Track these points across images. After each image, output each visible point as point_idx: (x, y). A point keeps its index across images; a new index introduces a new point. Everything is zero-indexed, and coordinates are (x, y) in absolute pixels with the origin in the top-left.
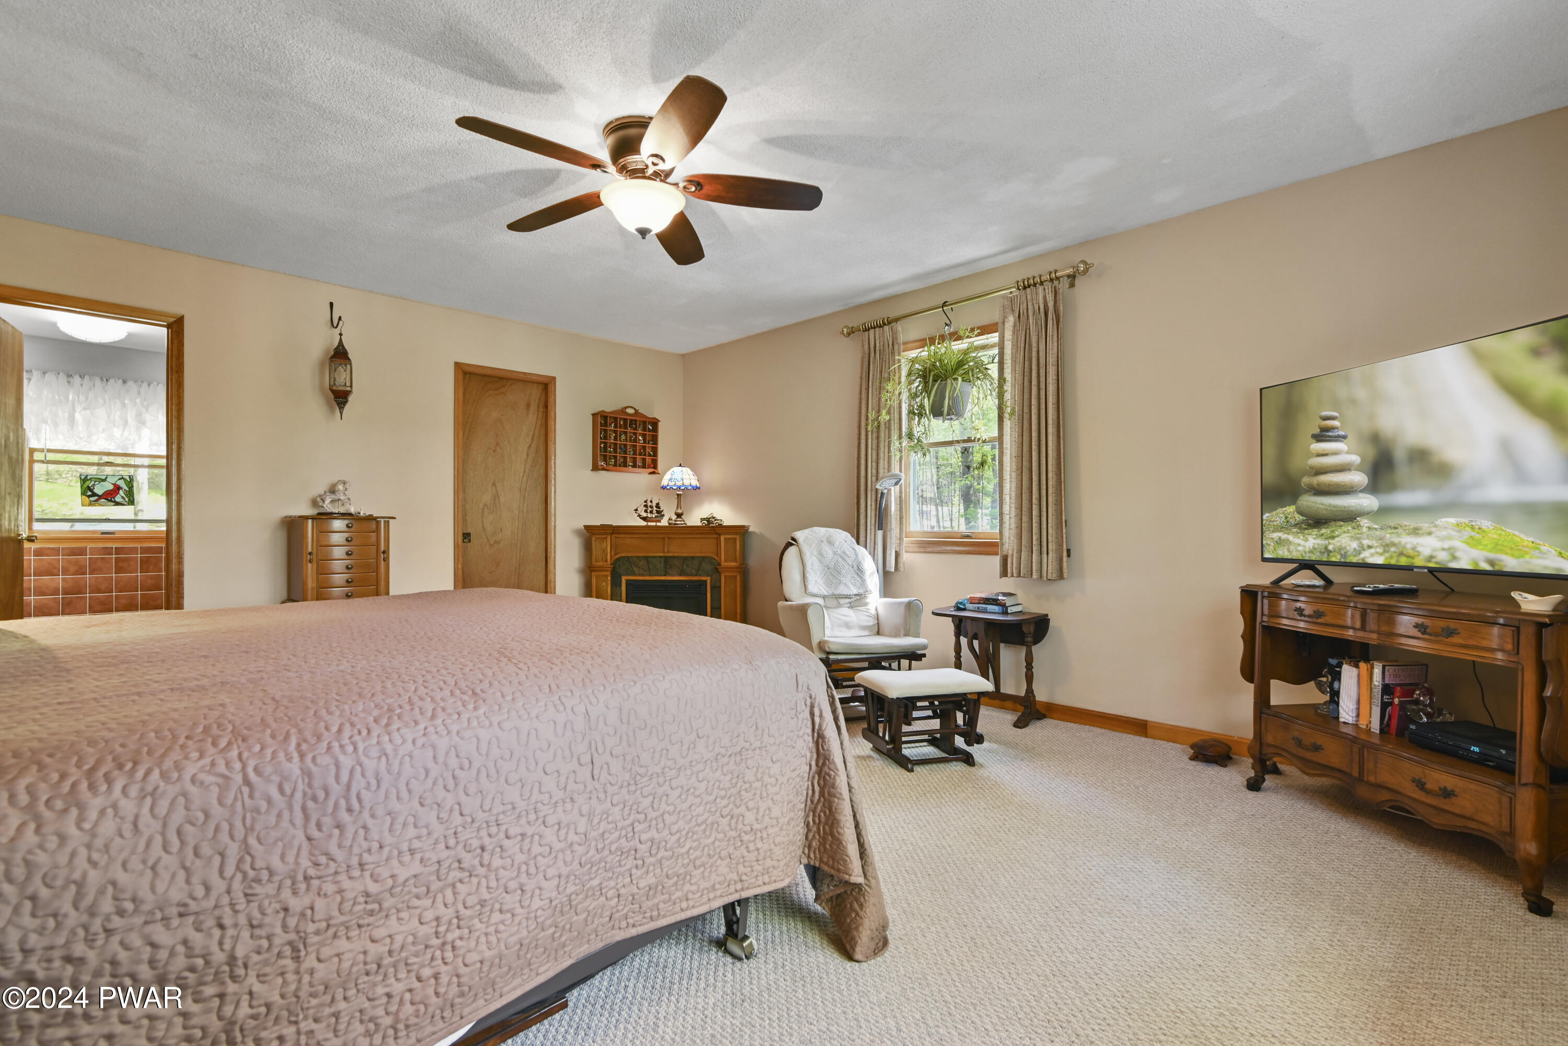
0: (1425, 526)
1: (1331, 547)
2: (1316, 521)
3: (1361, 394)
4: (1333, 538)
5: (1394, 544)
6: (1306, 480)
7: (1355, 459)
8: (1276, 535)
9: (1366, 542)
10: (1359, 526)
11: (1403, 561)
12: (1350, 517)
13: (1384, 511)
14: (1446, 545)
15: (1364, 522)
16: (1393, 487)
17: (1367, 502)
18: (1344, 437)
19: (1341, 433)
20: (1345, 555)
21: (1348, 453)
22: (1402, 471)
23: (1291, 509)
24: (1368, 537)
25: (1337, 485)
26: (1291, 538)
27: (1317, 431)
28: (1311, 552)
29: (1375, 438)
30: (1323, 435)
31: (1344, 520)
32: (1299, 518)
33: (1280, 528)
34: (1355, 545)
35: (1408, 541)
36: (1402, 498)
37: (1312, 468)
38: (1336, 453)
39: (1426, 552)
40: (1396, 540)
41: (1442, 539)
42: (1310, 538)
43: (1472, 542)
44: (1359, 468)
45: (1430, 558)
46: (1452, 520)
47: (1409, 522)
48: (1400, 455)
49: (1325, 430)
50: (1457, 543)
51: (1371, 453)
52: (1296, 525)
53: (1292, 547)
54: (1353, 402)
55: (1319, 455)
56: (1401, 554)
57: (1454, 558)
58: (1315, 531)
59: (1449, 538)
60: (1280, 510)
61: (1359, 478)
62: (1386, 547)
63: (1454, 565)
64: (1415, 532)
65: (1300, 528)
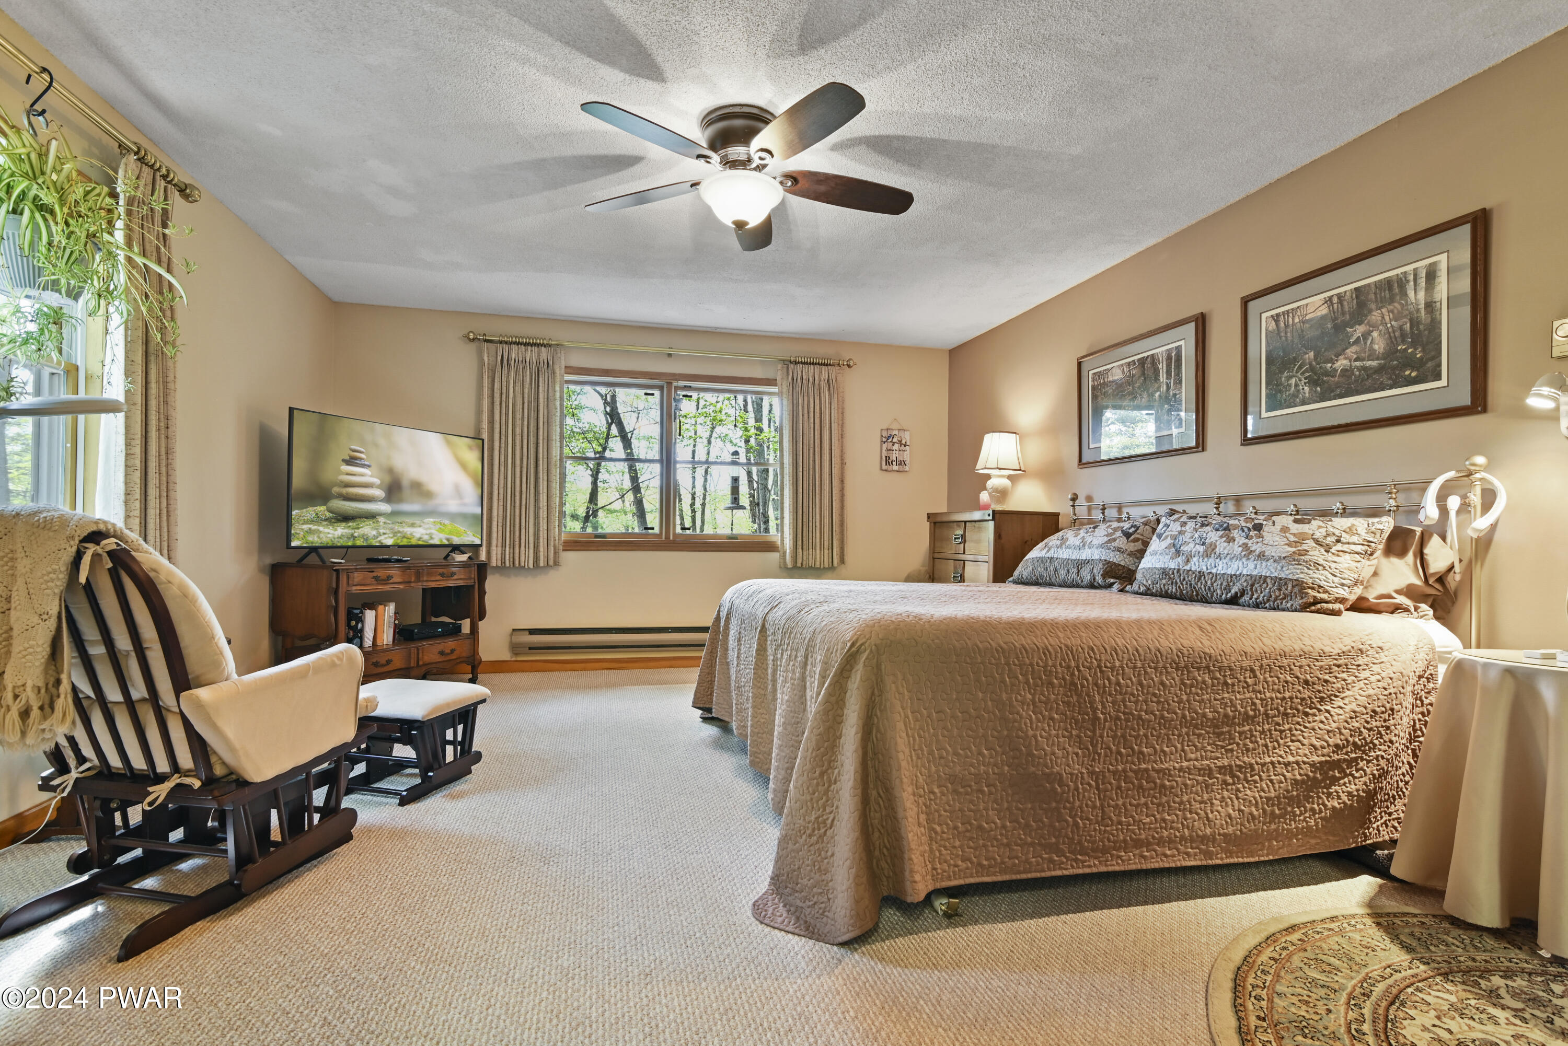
0: (418, 522)
1: (356, 534)
2: (345, 518)
3: (382, 442)
4: (358, 528)
5: (399, 532)
6: (336, 490)
7: (377, 481)
8: (306, 527)
9: (382, 531)
10: (377, 522)
11: (405, 542)
12: (371, 516)
13: (394, 514)
14: (428, 532)
15: (381, 519)
16: (400, 501)
17: (385, 507)
18: (369, 466)
19: (366, 463)
20: (366, 540)
21: (371, 476)
22: (406, 492)
23: (323, 508)
24: (384, 528)
25: (362, 495)
26: (321, 528)
27: (348, 458)
28: (339, 538)
29: (391, 471)
30: (352, 461)
31: (367, 518)
32: (329, 515)
33: (312, 522)
34: (374, 533)
35: (408, 530)
36: (405, 507)
37: (342, 482)
38: (362, 475)
39: (418, 536)
40: (401, 530)
41: (426, 529)
42: (339, 529)
43: (440, 530)
44: (379, 487)
45: (420, 539)
46: (432, 520)
47: (409, 520)
48: (405, 483)
49: (352, 458)
50: (433, 531)
51: (387, 479)
52: (326, 520)
53: (322, 535)
54: (376, 445)
55: (347, 474)
56: (404, 537)
57: (432, 538)
58: (344, 524)
59: (430, 528)
60: (310, 509)
61: (379, 493)
62: (395, 533)
63: (432, 542)
64: (413, 525)
65: (330, 522)
